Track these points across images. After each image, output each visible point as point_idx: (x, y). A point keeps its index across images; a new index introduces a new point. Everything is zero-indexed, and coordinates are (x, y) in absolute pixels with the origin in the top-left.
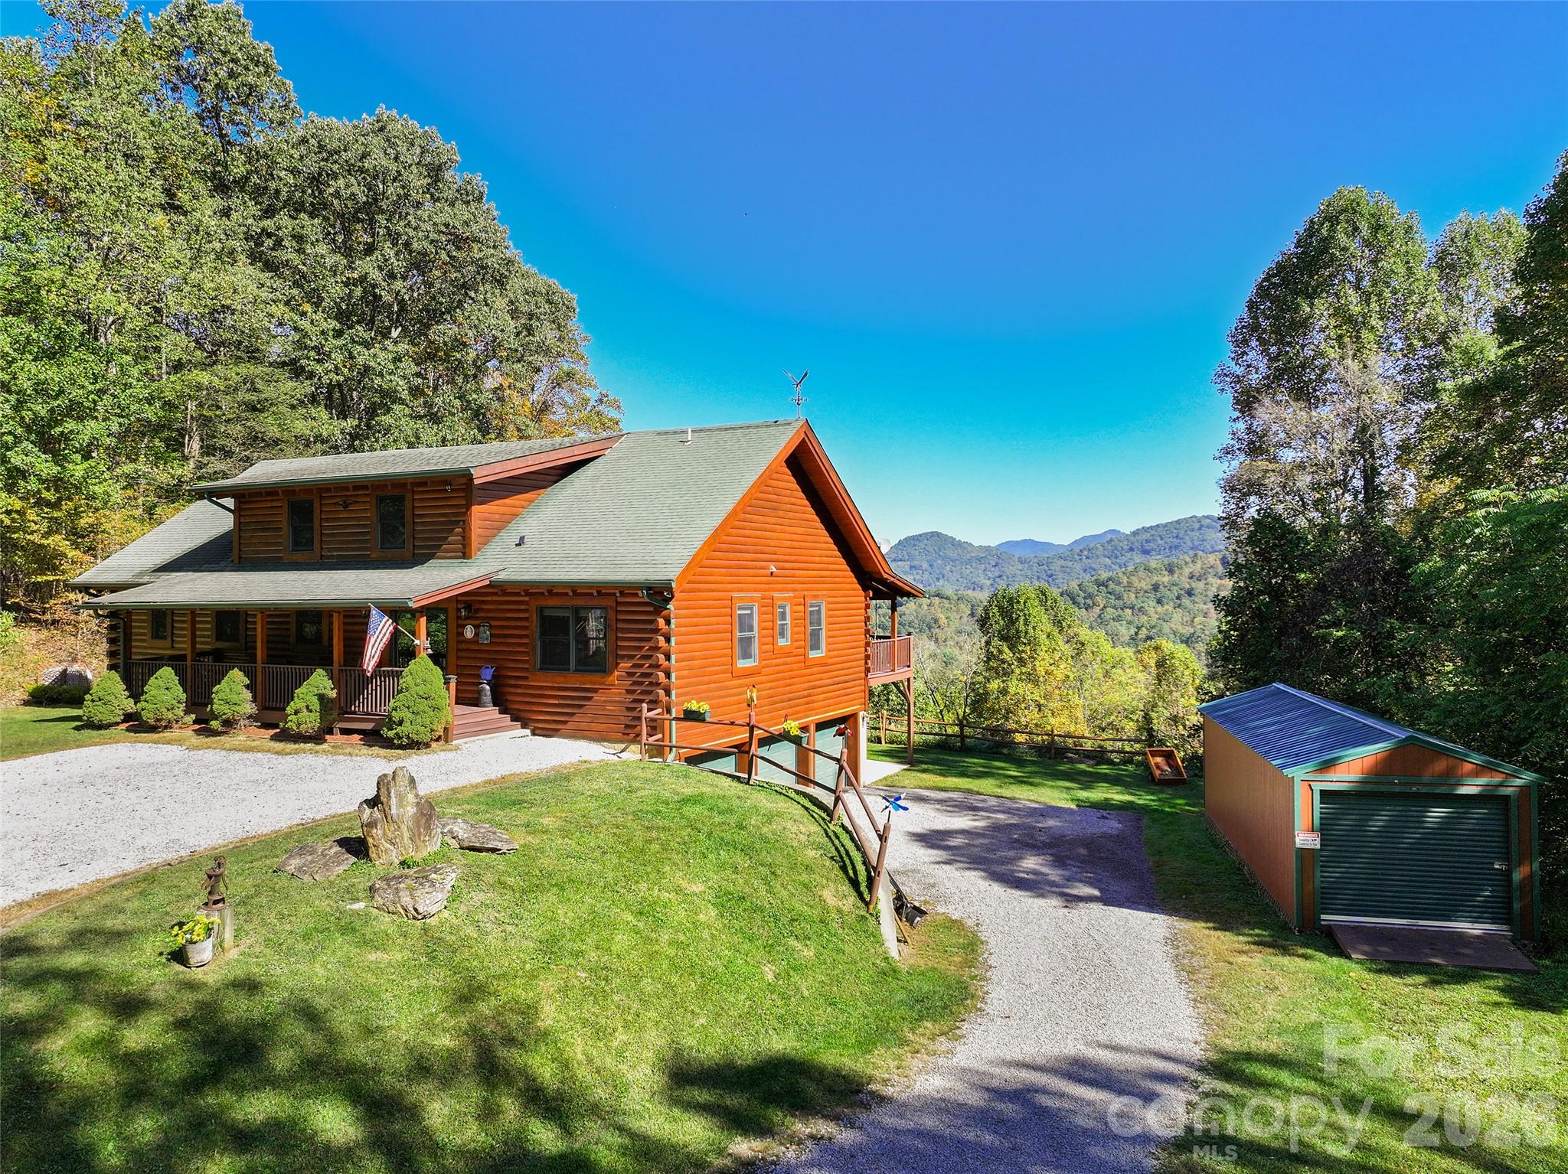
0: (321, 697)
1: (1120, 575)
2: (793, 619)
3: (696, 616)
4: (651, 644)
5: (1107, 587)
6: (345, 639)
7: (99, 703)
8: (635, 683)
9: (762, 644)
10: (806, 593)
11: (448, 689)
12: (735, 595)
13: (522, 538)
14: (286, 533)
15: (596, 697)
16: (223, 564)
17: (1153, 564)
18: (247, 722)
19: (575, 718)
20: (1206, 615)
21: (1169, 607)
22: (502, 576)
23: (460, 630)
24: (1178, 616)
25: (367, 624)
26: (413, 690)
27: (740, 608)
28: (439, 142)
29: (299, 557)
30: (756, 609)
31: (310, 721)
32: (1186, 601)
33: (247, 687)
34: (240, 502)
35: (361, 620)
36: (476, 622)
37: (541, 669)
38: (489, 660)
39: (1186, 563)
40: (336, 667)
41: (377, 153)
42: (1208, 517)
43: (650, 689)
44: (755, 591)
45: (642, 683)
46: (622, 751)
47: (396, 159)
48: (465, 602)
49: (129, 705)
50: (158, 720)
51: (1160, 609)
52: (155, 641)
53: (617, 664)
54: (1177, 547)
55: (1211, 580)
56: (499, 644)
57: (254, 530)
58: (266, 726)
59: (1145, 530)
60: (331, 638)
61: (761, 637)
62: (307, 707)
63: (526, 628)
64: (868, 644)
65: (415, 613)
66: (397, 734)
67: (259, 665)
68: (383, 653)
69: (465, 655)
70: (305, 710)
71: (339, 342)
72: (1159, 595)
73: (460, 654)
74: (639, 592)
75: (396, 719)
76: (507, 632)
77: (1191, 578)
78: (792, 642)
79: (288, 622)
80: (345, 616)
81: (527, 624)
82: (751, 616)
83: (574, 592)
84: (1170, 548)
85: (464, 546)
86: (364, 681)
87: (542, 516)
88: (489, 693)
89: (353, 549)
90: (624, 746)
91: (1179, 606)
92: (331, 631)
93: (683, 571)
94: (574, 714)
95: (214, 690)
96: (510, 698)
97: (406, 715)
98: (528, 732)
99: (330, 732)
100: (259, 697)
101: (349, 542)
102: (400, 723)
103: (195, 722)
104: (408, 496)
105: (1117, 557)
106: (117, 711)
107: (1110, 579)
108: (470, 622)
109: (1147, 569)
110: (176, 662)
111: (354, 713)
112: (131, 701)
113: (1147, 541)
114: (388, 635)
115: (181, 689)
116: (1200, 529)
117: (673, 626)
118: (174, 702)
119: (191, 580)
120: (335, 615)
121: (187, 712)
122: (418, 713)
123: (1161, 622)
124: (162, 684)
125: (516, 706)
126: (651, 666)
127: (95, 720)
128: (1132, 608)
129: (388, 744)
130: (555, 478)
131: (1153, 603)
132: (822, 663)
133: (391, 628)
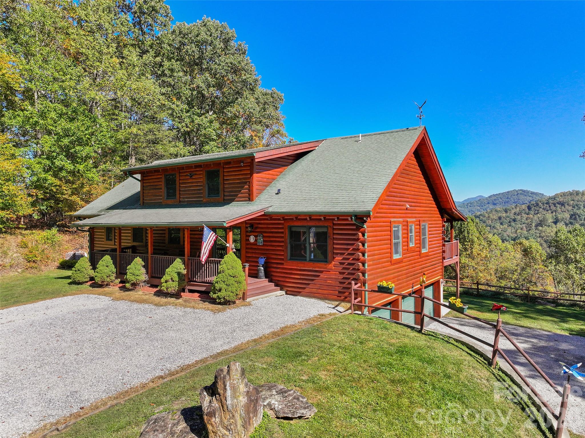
0: (179, 274)
1: (485, 213)
2: (416, 232)
3: (376, 231)
4: (354, 247)
5: (479, 218)
6: (190, 242)
7: (78, 272)
8: (344, 268)
9: (403, 246)
10: (420, 219)
11: (244, 271)
12: (392, 220)
13: (279, 190)
14: (164, 191)
15: (322, 275)
16: (136, 206)
17: (499, 209)
18: (143, 284)
19: (309, 286)
20: (522, 229)
21: (506, 226)
22: (271, 210)
23: (247, 238)
24: (509, 230)
25: (202, 235)
26: (227, 272)
27: (395, 227)
28: (228, 29)
29: (170, 202)
30: (400, 227)
31: (173, 286)
32: (513, 224)
33: (144, 266)
34: (143, 176)
35: (199, 233)
36: (256, 234)
37: (290, 259)
38: (263, 254)
39: (513, 208)
40: (186, 258)
41: (203, 33)
42: (521, 190)
43: (353, 272)
44: (400, 217)
45: (348, 269)
46: (336, 306)
47: (211, 35)
48: (250, 224)
49: (92, 273)
50: (103, 282)
51: (502, 227)
52: (108, 241)
53: (334, 258)
54: (507, 202)
55: (523, 215)
56: (268, 246)
57: (150, 189)
58: (153, 286)
59: (494, 195)
60: (184, 241)
61: (403, 242)
62: (172, 279)
63: (282, 237)
64: (444, 245)
65: (226, 230)
66: (218, 296)
67: (150, 255)
68: (210, 251)
69: (250, 251)
70: (170, 280)
71: (188, 114)
72: (501, 221)
73: (248, 250)
74: (349, 219)
75: (218, 288)
76: (272, 239)
77: (515, 214)
78: (415, 244)
79: (165, 233)
80: (191, 231)
81: (283, 235)
82: (398, 231)
83: (310, 218)
84: (505, 202)
85: (249, 194)
86: (199, 266)
87: (287, 180)
88: (263, 271)
89: (195, 198)
90: (337, 303)
91: (510, 225)
92: (184, 238)
93: (375, 206)
94: (309, 284)
95: (128, 268)
96: (273, 274)
97: (223, 286)
98: (283, 292)
99: (183, 290)
100: (149, 272)
101: (193, 194)
102: (220, 290)
103: (120, 282)
104: (221, 170)
105: (482, 206)
106: (86, 276)
107: (480, 215)
108: (253, 234)
109: (496, 211)
110: (112, 252)
111: (196, 282)
112: (93, 271)
113: (495, 200)
114: (213, 241)
115: (113, 266)
116: (517, 195)
117: (366, 237)
118: (110, 273)
119: (120, 213)
120: (186, 230)
121: (116, 278)
122: (229, 285)
123: (503, 232)
124: (105, 264)
125: (277, 278)
126: (353, 259)
127: (77, 280)
128: (490, 226)
129: (213, 301)
130: (291, 161)
131: (499, 224)
132: (427, 255)
133: (214, 238)
